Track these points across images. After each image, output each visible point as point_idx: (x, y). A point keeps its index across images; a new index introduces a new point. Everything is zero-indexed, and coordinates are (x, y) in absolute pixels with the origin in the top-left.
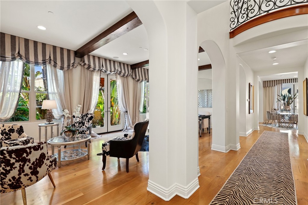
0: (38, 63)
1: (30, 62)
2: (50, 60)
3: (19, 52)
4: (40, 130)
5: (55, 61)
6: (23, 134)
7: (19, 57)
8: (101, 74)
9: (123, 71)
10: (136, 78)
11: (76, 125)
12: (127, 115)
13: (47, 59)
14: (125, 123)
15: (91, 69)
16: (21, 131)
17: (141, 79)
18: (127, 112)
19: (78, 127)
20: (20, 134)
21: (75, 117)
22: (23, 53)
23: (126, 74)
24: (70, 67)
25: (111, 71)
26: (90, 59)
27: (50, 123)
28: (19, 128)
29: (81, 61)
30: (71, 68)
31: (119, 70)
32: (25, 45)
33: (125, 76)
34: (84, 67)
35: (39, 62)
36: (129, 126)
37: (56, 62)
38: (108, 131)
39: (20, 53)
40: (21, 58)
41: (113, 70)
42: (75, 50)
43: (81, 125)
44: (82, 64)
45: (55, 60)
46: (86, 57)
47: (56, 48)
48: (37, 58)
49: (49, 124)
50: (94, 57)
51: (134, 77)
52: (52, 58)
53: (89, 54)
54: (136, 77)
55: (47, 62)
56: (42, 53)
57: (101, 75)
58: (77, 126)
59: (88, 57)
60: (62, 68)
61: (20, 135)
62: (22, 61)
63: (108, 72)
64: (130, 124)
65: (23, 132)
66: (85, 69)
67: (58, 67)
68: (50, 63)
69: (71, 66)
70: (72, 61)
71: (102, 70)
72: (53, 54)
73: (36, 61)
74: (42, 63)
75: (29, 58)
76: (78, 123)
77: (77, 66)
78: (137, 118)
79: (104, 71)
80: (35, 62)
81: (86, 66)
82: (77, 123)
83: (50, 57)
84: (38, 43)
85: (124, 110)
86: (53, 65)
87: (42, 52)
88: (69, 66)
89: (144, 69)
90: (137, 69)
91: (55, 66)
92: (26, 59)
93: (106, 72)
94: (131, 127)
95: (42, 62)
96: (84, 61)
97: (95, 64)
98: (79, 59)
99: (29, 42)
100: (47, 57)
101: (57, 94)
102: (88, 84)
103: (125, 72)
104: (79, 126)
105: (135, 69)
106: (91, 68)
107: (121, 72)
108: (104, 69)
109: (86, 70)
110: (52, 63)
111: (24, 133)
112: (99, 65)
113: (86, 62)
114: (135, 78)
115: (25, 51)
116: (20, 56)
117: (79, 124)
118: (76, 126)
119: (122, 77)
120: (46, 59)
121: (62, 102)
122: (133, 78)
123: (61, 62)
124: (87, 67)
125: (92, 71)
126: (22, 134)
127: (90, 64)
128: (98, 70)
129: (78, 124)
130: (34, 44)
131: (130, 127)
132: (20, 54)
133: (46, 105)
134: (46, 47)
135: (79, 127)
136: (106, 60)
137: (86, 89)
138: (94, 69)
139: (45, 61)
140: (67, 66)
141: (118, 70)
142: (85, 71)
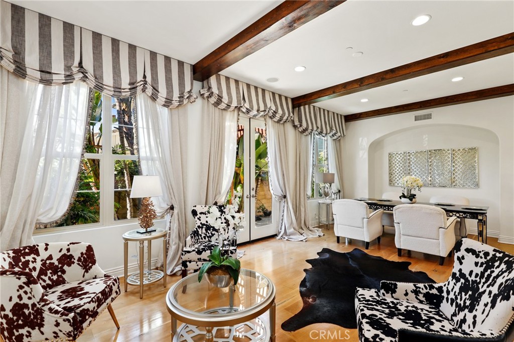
0: (120, 89)
1: (105, 87)
2: (146, 83)
3: (80, 63)
4: (126, 246)
5: (155, 86)
6: (93, 267)
7: (81, 75)
8: (240, 117)
9: (280, 111)
10: (301, 126)
11: (200, 233)
12: (286, 203)
13: (138, 80)
14: (282, 220)
15: (223, 106)
16: (88, 259)
17: (310, 128)
18: (285, 197)
19: (205, 238)
20: (87, 269)
21: (198, 213)
22: (88, 65)
23: (285, 118)
24: (184, 100)
25: (258, 111)
26: (220, 84)
27: (149, 229)
28: (84, 252)
29: (203, 88)
30: (185, 102)
31: (274, 108)
32: (94, 47)
33: (281, 122)
34: (208, 100)
35: (122, 87)
36: (289, 228)
37: (157, 88)
38: (251, 239)
39: (84, 65)
40: (85, 78)
41: (262, 108)
42: (193, 63)
43: (211, 233)
44: (207, 94)
45: (155, 83)
46: (213, 79)
47: (156, 56)
48: (120, 76)
49: (147, 232)
50: (227, 79)
51: (297, 123)
52: (149, 79)
53: (219, 73)
54: (302, 123)
55: (138, 88)
56: (129, 68)
57: (238, 119)
58: (203, 235)
59: (217, 79)
60: (168, 103)
61: (87, 271)
62: (87, 84)
63: (254, 112)
64: (292, 223)
65: (94, 262)
66: (211, 105)
67: (161, 98)
68: (144, 90)
69: (186, 97)
70: (188, 88)
71: (242, 109)
72: (152, 70)
73: (117, 86)
74: (130, 89)
75: (102, 78)
76: (205, 227)
77: (197, 97)
78: (302, 209)
79: (244, 110)
80: (113, 87)
81: (213, 100)
82: (202, 228)
83: (145, 77)
84: (121, 43)
85: (280, 193)
86: (150, 94)
87: (129, 64)
88: (182, 97)
89: (314, 107)
90: (302, 108)
91: (154, 98)
92: (96, 78)
93: (248, 111)
94: (294, 228)
95: (129, 87)
96: (210, 88)
97: (231, 94)
98: (199, 84)
99: (101, 40)
100: (140, 77)
101: (157, 162)
102: (216, 138)
103: (284, 114)
104: (208, 235)
105: (299, 106)
106: (222, 104)
107: (275, 112)
108: (247, 105)
109: (212, 108)
110: (149, 91)
111: (97, 264)
112: (237, 97)
113: (215, 90)
114: (299, 126)
115: (94, 61)
116: (82, 73)
117: (206, 230)
118: (201, 236)
119: (277, 124)
120: (136, 80)
121: (168, 179)
122: (295, 127)
123: (167, 88)
124: (216, 100)
125: (224, 109)
126: (91, 267)
127: (222, 94)
128: (236, 107)
129: (204, 231)
130: (113, 45)
131: (292, 230)
132: (82, 67)
133: (140, 188)
134: (136, 53)
135: (208, 237)
136: (248, 86)
137: (213, 149)
138: (229, 106)
139: (134, 86)
140: (179, 97)
141: (270, 109)
142: (211, 110)
